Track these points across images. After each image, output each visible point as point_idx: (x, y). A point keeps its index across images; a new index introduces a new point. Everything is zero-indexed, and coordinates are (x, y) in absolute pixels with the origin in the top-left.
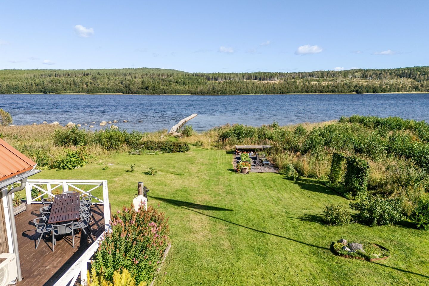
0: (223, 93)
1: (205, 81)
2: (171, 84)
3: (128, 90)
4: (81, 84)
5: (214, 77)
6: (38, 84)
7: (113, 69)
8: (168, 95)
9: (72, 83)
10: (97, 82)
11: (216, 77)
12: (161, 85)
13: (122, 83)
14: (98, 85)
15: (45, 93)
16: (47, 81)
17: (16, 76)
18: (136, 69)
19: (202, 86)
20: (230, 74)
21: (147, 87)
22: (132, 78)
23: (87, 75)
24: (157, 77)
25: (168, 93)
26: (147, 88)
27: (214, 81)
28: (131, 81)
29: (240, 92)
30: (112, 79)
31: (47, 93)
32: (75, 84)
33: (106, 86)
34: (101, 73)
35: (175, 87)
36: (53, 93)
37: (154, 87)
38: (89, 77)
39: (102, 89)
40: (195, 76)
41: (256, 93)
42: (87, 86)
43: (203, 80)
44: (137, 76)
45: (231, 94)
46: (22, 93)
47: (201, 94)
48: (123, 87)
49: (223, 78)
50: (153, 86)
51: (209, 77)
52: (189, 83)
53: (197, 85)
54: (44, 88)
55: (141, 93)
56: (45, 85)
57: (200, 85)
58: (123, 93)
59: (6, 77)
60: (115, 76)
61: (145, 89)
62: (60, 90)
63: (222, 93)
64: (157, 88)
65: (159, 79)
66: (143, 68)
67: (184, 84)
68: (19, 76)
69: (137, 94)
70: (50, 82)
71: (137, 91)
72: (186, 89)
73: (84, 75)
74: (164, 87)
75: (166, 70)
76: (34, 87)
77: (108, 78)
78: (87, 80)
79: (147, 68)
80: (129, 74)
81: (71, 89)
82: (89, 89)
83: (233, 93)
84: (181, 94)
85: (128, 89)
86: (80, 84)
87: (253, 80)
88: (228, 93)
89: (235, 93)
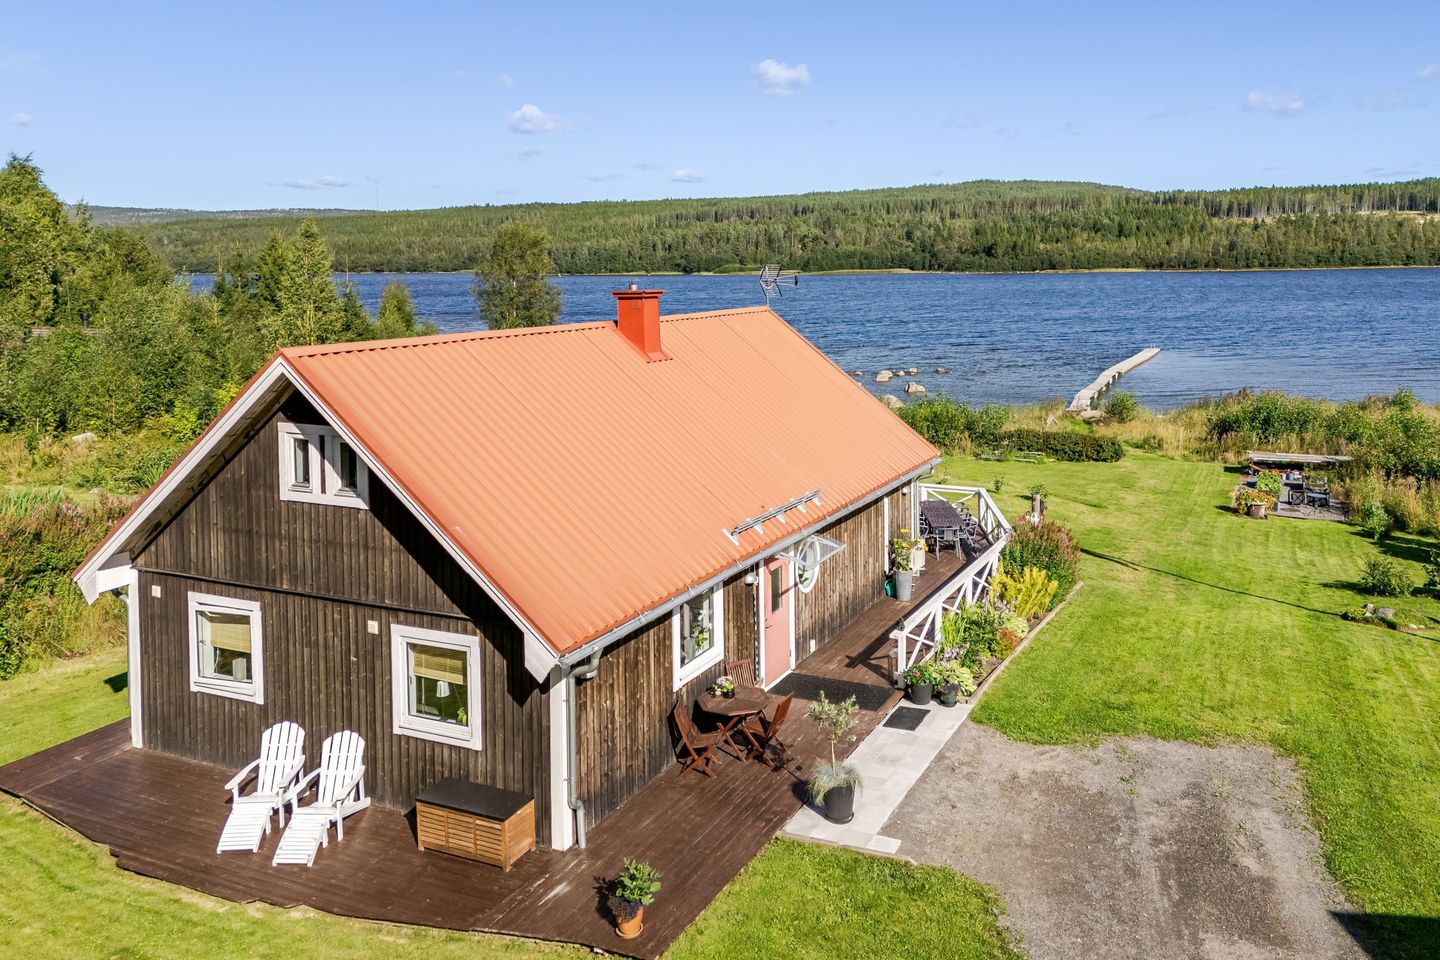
0: (1272, 260)
1: (1199, 218)
2: (1074, 235)
3: (929, 258)
4: (788, 242)
5: (1235, 206)
6: (670, 246)
7: (883, 190)
8: (1061, 272)
9: (761, 239)
10: (833, 235)
11: (1244, 203)
12: (1038, 238)
13: (909, 236)
14: (837, 245)
15: (687, 271)
16: (695, 235)
17: (612, 221)
18: (955, 188)
19: (1186, 241)
20: (1304, 190)
21: (990, 248)
22: (942, 219)
23: (804, 211)
24: (1026, 214)
25: (1063, 267)
26: (989, 251)
27: (1235, 220)
28: (937, 229)
29: (1339, 257)
30: (880, 221)
31: (692, 271)
32: (770, 241)
33: (861, 247)
34: (846, 203)
35: (1088, 245)
36: (707, 270)
37: (1014, 247)
38: (812, 218)
39: (849, 257)
40: (1165, 203)
41: (1409, 259)
42: (804, 246)
43: (1191, 218)
44: (960, 208)
45: (1305, 266)
46: (627, 271)
47: (1185, 267)
48: (914, 250)
49: (1275, 205)
50: (1012, 244)
51: (1214, 206)
52: (1138, 228)
53: (1167, 235)
54: (686, 258)
55: (969, 267)
56: (688, 247)
57: (1180, 235)
58: (912, 269)
59: (586, 224)
60: (888, 212)
61: (985, 254)
62: (727, 262)
63: (1267, 263)
64: (1026, 250)
65: (1033, 219)
66: (981, 181)
67: (1121, 232)
68: (621, 221)
69: (956, 269)
70: (701, 239)
71: (957, 260)
72: (1129, 253)
73: (796, 213)
74: (1049, 247)
75: (1059, 183)
76: (660, 253)
77: (867, 220)
78: (803, 230)
79: (993, 182)
80: (934, 204)
81: (759, 256)
82: (809, 259)
83: (1313, 260)
84: (1109, 266)
85: (927, 255)
86: (785, 244)
87: (1402, 208)
88: (1292, 261)
89: (1319, 262)
